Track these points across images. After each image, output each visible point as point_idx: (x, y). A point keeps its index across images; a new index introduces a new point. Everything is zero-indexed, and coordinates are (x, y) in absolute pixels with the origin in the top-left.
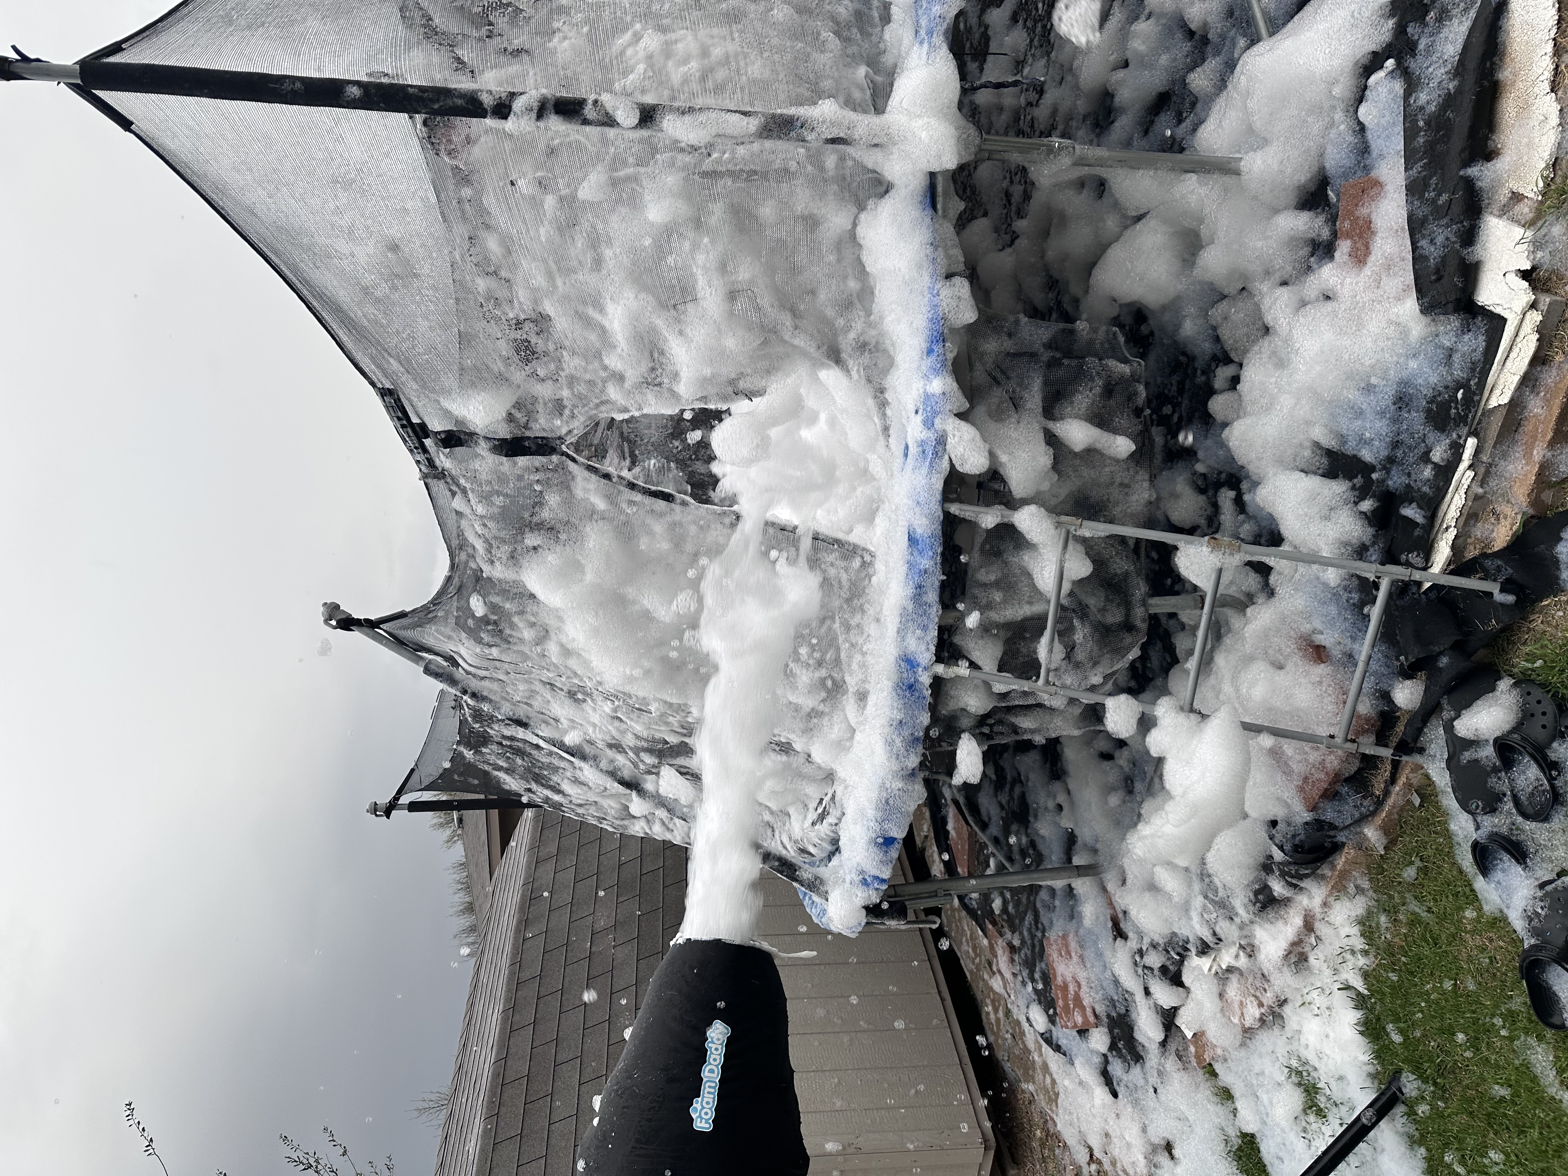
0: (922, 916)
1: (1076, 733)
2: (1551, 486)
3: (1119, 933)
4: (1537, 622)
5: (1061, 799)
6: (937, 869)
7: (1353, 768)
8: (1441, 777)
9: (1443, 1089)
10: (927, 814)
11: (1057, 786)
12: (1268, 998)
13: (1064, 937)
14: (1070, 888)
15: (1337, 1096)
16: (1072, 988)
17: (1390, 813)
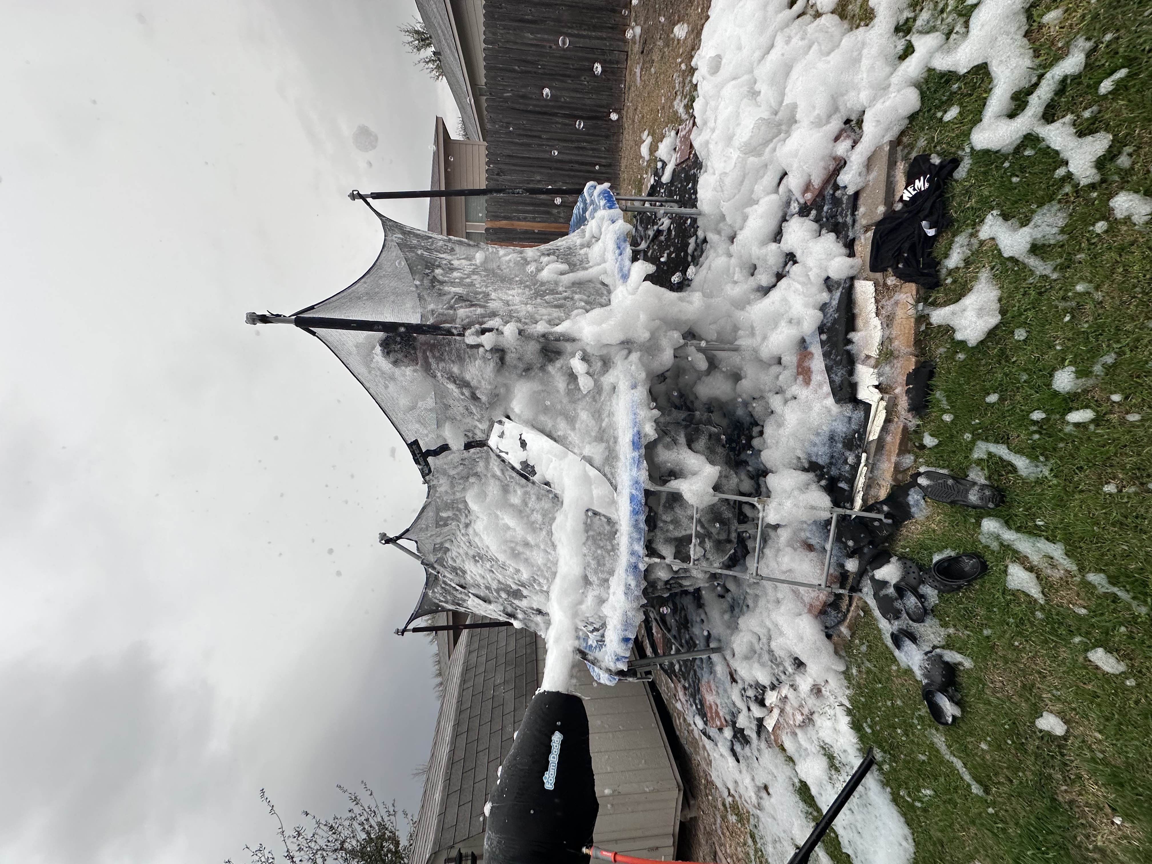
0: (644, 675)
1: (707, 585)
2: (900, 472)
3: (734, 680)
4: (904, 531)
5: (703, 616)
6: (649, 651)
7: (832, 599)
8: (872, 603)
9: (894, 756)
10: (643, 625)
11: (701, 611)
12: (806, 711)
13: (709, 682)
14: (709, 658)
15: (844, 760)
16: (714, 707)
17: (850, 620)
